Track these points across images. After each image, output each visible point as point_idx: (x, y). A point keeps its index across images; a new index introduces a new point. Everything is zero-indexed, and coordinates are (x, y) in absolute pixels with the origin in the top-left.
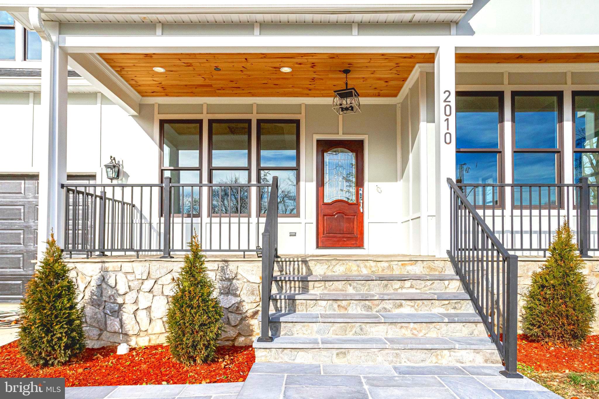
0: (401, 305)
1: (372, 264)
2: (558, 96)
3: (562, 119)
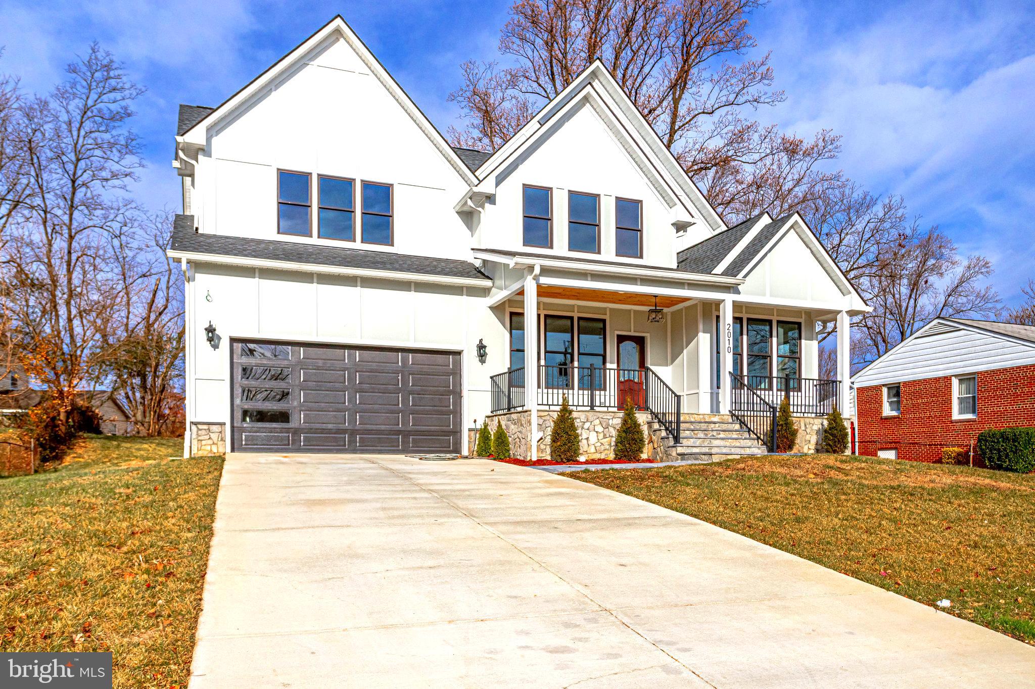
2: (770, 322)
3: (771, 336)
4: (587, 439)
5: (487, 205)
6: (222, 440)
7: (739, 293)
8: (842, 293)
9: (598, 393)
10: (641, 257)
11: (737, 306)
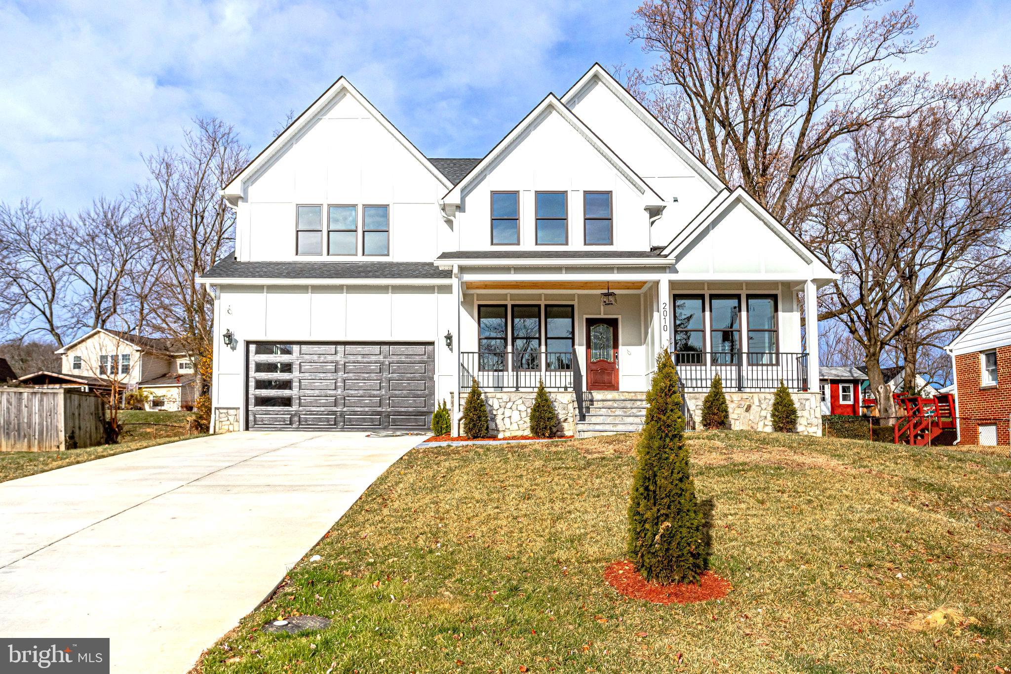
0: (640, 411)
1: (626, 394)
2: (738, 297)
3: (740, 311)
4: (510, 417)
5: (457, 214)
6: (237, 421)
7: (677, 272)
8: (807, 262)
9: (523, 373)
10: (612, 244)
11: (673, 284)
